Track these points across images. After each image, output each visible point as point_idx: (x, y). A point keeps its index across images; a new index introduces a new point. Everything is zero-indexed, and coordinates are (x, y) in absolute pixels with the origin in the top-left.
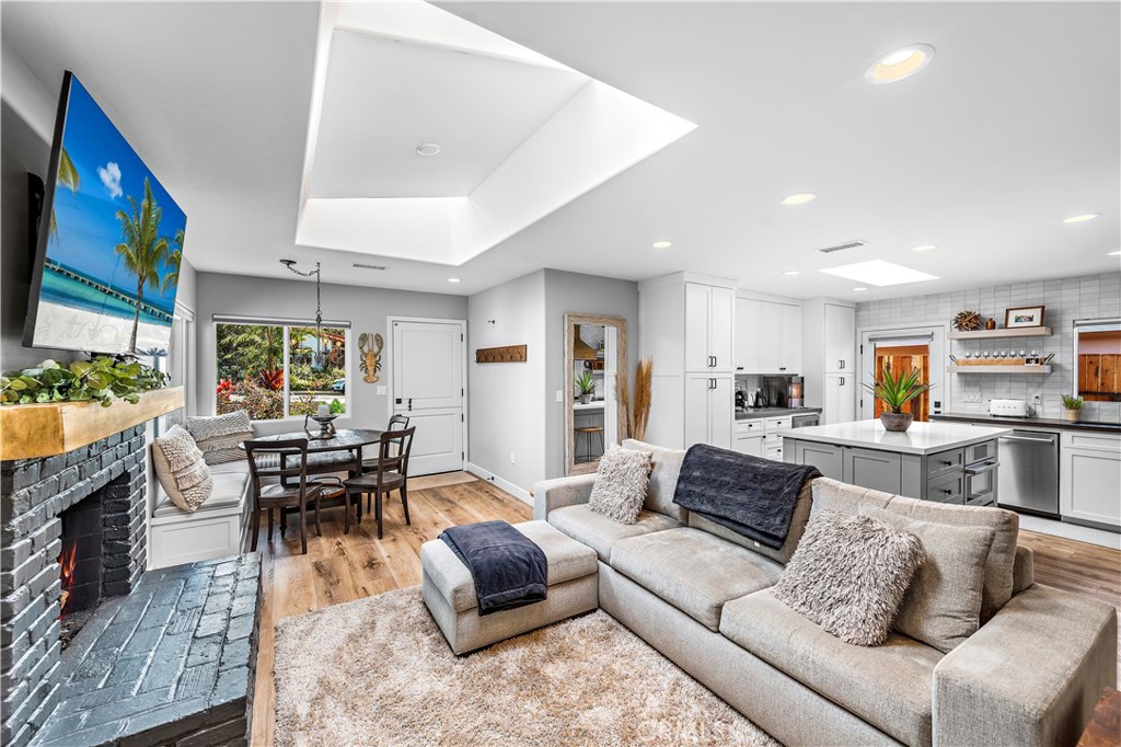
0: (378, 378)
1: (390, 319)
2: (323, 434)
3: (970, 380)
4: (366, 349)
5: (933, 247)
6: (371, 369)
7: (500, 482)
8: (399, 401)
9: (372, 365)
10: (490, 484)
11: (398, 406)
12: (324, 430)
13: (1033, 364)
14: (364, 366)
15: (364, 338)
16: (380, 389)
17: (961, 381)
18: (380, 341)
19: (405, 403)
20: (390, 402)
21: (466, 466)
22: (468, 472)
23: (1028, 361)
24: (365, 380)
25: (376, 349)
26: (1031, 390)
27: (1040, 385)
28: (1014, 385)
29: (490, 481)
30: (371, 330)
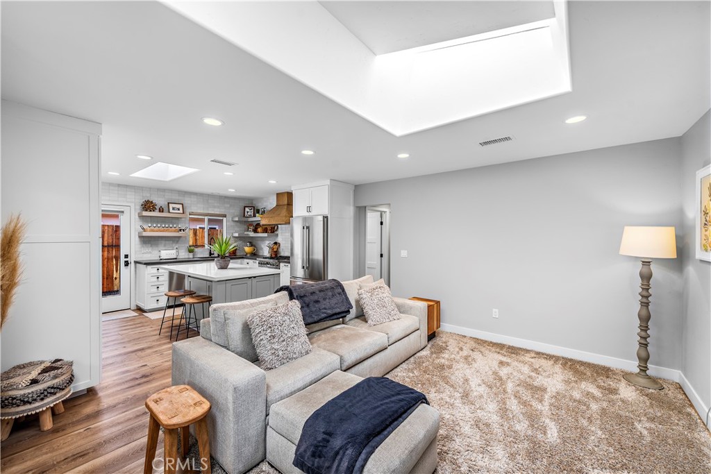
3: (146, 240)
5: (231, 174)
13: (182, 232)
17: (140, 241)
23: (180, 230)
26: (174, 245)
27: (177, 242)
28: (167, 242)
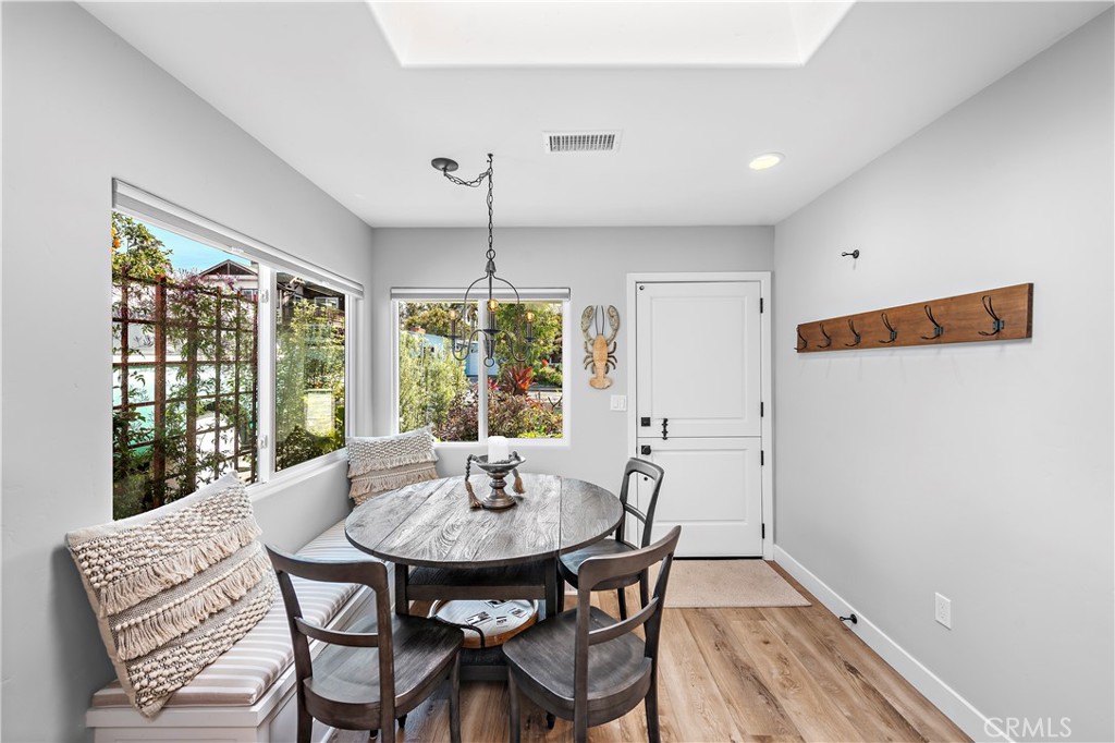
0: (611, 382)
1: (632, 278)
2: (495, 497)
4: (592, 332)
6: (600, 365)
7: (867, 629)
8: (646, 422)
9: (603, 358)
10: (847, 630)
11: (644, 431)
12: (499, 487)
14: (590, 361)
15: (590, 314)
16: (616, 401)
18: (614, 316)
19: (657, 426)
20: (632, 423)
21: (770, 551)
22: (773, 564)
24: (592, 384)
25: (609, 332)
29: (848, 623)
30: (601, 301)
